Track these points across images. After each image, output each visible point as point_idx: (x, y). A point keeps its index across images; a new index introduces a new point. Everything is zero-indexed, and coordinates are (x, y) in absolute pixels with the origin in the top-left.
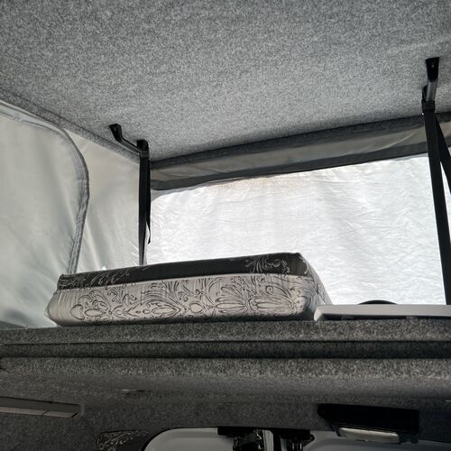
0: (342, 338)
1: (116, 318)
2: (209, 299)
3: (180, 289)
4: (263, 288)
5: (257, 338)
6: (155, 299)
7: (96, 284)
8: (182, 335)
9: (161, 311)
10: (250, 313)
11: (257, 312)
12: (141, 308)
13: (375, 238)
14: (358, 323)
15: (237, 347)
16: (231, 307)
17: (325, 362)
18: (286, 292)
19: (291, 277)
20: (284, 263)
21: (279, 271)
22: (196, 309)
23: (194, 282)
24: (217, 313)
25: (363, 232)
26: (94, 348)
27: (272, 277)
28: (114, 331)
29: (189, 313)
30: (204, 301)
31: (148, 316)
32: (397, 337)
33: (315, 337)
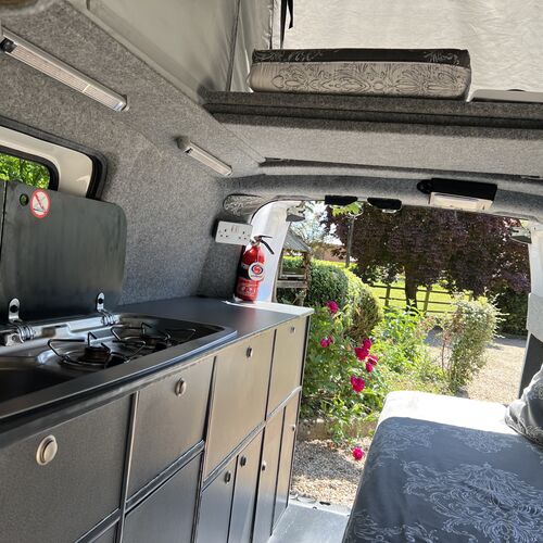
0: (487, 114)
1: (311, 89)
2: (391, 80)
3: (368, 70)
4: (436, 75)
5: (424, 111)
6: (346, 76)
7: (293, 60)
8: (367, 106)
9: (349, 86)
10: (420, 93)
11: (426, 92)
12: (333, 83)
13: (493, 44)
14: (499, 105)
15: (407, 117)
16: (407, 88)
17: (472, 128)
18: (453, 79)
19: (459, 68)
20: (456, 57)
21: (451, 62)
22: (379, 86)
23: (380, 66)
24: (395, 92)
25: (484, 37)
26: (292, 110)
27: (446, 67)
28: (311, 98)
29: (372, 90)
30: (387, 81)
31: (338, 90)
32: (523, 116)
33: (468, 113)
